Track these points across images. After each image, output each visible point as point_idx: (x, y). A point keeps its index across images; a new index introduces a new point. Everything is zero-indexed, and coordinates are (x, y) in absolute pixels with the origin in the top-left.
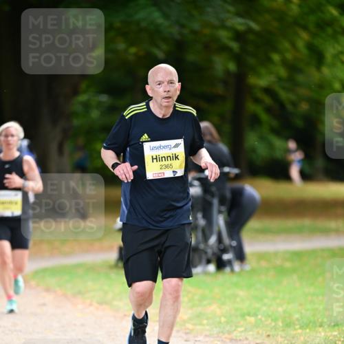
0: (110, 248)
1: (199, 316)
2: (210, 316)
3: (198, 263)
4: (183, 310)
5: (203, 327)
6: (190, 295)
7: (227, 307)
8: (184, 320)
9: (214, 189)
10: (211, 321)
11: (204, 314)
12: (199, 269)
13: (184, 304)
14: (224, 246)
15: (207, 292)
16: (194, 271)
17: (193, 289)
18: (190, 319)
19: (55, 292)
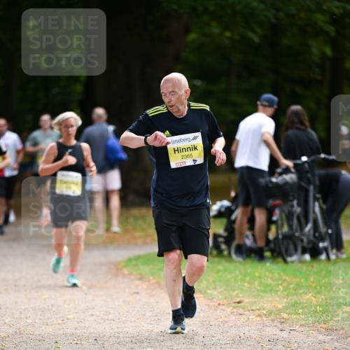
1: (294, 305)
2: (306, 305)
3: (293, 252)
4: (278, 299)
5: (298, 317)
6: (285, 284)
7: (323, 297)
8: (279, 310)
9: (309, 175)
10: (306, 310)
11: (300, 304)
12: (295, 258)
13: (279, 293)
14: (320, 233)
15: (303, 280)
16: (289, 259)
17: (287, 278)
18: (285, 308)
19: (149, 281)
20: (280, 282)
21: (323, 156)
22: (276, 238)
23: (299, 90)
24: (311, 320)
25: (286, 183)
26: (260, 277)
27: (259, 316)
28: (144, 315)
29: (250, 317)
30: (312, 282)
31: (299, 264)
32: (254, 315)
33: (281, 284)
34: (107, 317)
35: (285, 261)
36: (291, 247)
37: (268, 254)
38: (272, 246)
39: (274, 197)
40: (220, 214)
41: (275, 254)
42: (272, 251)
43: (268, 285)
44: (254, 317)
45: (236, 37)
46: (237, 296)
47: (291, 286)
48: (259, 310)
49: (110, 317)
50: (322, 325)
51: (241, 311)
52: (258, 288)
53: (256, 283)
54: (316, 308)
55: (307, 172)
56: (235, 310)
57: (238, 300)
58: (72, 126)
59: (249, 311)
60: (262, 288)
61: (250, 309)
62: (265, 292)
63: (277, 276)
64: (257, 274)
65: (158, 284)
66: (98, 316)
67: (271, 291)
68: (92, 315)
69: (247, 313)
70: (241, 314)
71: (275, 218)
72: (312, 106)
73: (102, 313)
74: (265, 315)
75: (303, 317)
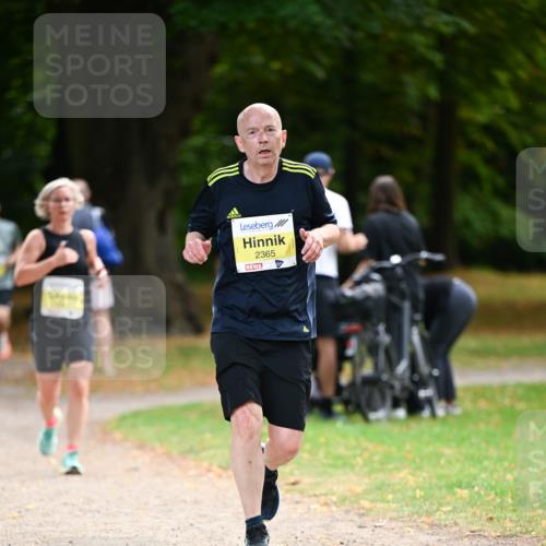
1: (380, 488)
2: (397, 487)
3: (379, 404)
4: (355, 478)
5: (386, 505)
6: (366, 455)
7: (425, 474)
8: (358, 495)
9: (404, 286)
10: (399, 496)
11: (389, 485)
12: (380, 414)
13: (357, 469)
14: (421, 376)
15: (394, 449)
16: (373, 416)
17: (370, 446)
18: (366, 492)
19: (153, 449)
20: (358, 452)
21: (424, 255)
22: (352, 384)
23: (387, 152)
24: (406, 511)
25: (368, 298)
26: (327, 444)
27: (326, 504)
28: (146, 504)
29: (312, 507)
30: (409, 452)
31: (388, 423)
32: (318, 502)
33: (361, 455)
34: (87, 507)
35: (366, 419)
36: (377, 396)
37: (338, 408)
38: (346, 394)
39: (348, 318)
41: (351, 408)
42: (346, 403)
43: (339, 457)
44: (317, 506)
45: (289, 70)
46: (291, 474)
47: (376, 458)
48: (325, 495)
49: (94, 507)
50: (424, 519)
51: (297, 497)
52: (325, 461)
53: (321, 454)
54: (414, 490)
55: (400, 280)
56: (288, 495)
57: (292, 480)
58: (67, 199)
59: (310, 496)
60: (330, 461)
61: (311, 493)
62: (334, 466)
63: (352, 442)
64: (322, 440)
65: (168, 455)
66: (73, 505)
67: (344, 465)
68: (66, 504)
69: (306, 500)
70: (297, 502)
71: (350, 352)
72: (408, 176)
73: (81, 500)
74: (335, 503)
75: (394, 506)
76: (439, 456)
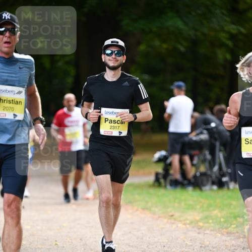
0: (150, 174)
1: (207, 218)
2: (214, 217)
4: (196, 214)
5: (209, 225)
6: (201, 204)
7: (225, 212)
8: (197, 220)
10: (215, 221)
11: (210, 217)
12: (207, 188)
13: (197, 210)
14: (223, 172)
15: (212, 202)
16: (204, 188)
18: (201, 220)
20: (197, 203)
22: (195, 176)
24: (217, 227)
25: (202, 141)
26: (185, 200)
27: (185, 224)
29: (179, 225)
31: (210, 191)
32: (181, 223)
33: (199, 204)
34: (88, 225)
35: (201, 190)
40: (160, 160)
43: (190, 205)
44: (181, 225)
45: (170, 48)
46: (171, 212)
47: (205, 205)
48: (185, 220)
50: (225, 230)
51: (173, 221)
52: (184, 207)
54: (220, 218)
56: (169, 221)
57: (171, 214)
59: (178, 221)
60: (187, 207)
62: (188, 209)
63: (195, 199)
67: (192, 208)
68: (79, 224)
69: (176, 222)
70: (173, 223)
71: (195, 162)
72: (218, 91)
74: (189, 224)
75: (212, 225)
76: (231, 204)
